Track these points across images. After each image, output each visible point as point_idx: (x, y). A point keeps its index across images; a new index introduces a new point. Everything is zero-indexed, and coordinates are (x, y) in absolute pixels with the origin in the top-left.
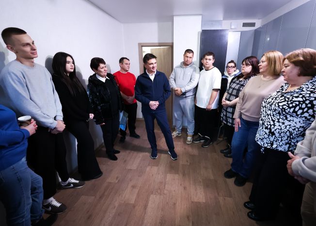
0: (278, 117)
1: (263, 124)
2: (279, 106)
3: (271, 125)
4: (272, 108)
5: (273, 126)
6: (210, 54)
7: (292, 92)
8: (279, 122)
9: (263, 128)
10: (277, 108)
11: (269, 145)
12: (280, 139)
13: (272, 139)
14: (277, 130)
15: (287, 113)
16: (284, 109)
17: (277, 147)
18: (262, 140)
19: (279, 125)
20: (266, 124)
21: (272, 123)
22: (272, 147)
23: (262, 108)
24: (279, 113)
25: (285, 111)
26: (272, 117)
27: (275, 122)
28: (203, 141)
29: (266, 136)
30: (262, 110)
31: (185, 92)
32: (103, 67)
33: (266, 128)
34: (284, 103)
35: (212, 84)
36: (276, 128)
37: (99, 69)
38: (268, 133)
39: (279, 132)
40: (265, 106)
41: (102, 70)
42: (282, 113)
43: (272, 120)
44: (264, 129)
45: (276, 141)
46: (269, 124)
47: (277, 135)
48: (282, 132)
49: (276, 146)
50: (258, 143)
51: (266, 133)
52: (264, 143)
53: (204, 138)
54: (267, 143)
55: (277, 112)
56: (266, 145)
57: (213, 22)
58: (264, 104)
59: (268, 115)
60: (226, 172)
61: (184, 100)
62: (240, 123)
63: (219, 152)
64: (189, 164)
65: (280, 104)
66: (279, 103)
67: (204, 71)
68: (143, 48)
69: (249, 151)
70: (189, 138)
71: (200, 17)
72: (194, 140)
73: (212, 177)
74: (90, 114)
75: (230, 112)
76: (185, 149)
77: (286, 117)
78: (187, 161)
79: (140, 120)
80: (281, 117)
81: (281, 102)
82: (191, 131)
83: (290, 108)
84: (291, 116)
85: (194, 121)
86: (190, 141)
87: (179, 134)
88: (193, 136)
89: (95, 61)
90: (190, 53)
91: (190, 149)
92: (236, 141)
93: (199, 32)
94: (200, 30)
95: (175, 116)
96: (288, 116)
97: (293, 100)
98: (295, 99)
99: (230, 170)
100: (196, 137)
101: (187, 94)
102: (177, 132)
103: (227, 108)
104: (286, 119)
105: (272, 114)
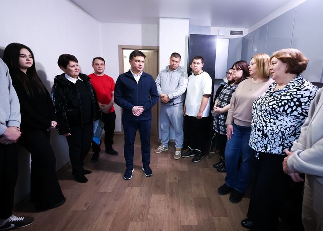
0: (269, 118)
1: (255, 126)
2: (269, 105)
3: (263, 127)
4: (263, 109)
5: (265, 128)
6: (198, 58)
7: (280, 91)
8: (270, 122)
9: (255, 131)
10: (267, 108)
11: (263, 148)
12: (273, 141)
13: (265, 142)
14: (270, 132)
15: (278, 113)
16: (274, 108)
17: (271, 150)
18: (255, 144)
19: (271, 126)
20: (258, 126)
21: (264, 124)
22: (266, 150)
23: (253, 109)
24: (270, 113)
25: (275, 110)
26: (264, 117)
27: (267, 123)
28: (193, 155)
29: (259, 139)
30: (253, 112)
31: (173, 99)
32: (74, 66)
33: (259, 130)
34: (274, 102)
35: (202, 90)
36: (268, 129)
37: (68, 67)
38: (261, 136)
39: (271, 133)
40: (256, 107)
41: (73, 69)
42: (273, 113)
43: (264, 121)
44: (257, 132)
45: (270, 144)
46: (261, 125)
47: (270, 137)
48: (274, 133)
49: (270, 148)
50: (252, 147)
51: (259, 136)
52: (258, 148)
53: (194, 152)
54: (260, 147)
55: (268, 112)
56: (260, 149)
57: (201, 27)
58: (254, 106)
59: (259, 116)
60: (220, 188)
61: (172, 108)
62: (232, 130)
63: (212, 166)
64: (178, 182)
65: (270, 104)
66: (269, 102)
67: (192, 76)
68: (124, 50)
69: (244, 160)
70: (178, 153)
71: (187, 22)
72: (183, 154)
73: (205, 195)
74: (52, 122)
75: (222, 120)
76: (173, 165)
77: (277, 117)
78: (175, 179)
79: (119, 134)
80: (272, 117)
81: (271, 102)
82: (179, 144)
83: (280, 107)
84: (282, 115)
85: (183, 133)
86: (179, 156)
87: (166, 148)
88: (182, 150)
89: (65, 58)
90: (176, 57)
91: (179, 165)
92: (229, 150)
93: (186, 37)
94: (188, 35)
95: (160, 127)
96: (279, 116)
97: (282, 98)
98: (283, 98)
99: (225, 185)
100: (185, 151)
101: (176, 101)
102: (164, 146)
103: (218, 116)
104: (277, 118)
105: (263, 115)
